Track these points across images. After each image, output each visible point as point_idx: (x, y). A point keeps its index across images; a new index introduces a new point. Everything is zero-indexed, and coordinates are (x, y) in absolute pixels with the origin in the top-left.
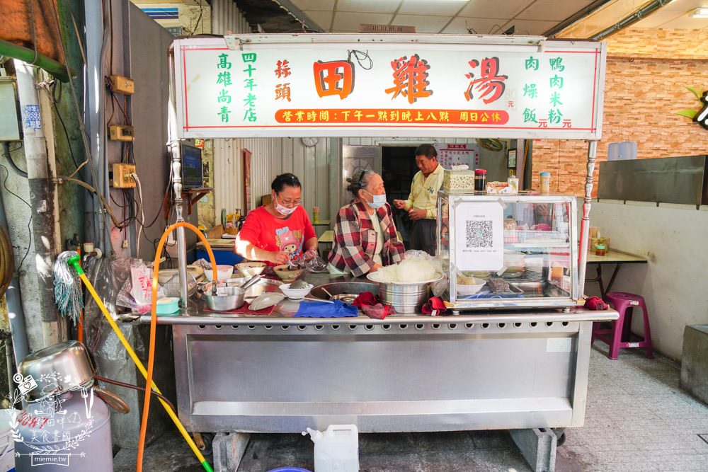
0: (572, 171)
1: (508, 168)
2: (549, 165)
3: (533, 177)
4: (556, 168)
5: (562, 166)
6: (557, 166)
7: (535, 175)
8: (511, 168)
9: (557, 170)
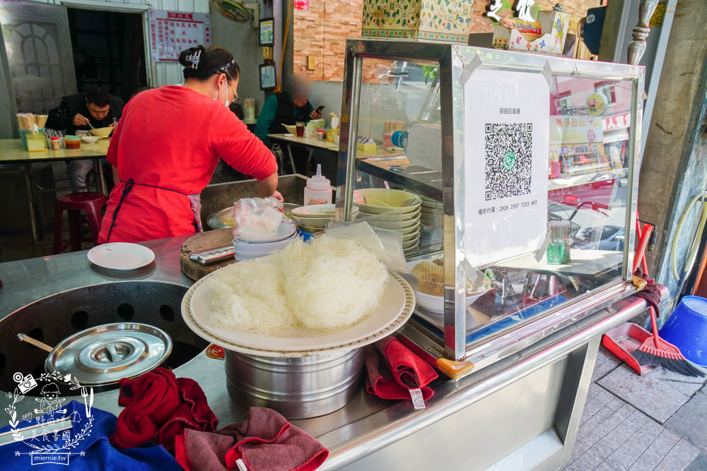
0: (338, 52)
1: (261, 45)
2: (313, 43)
3: (295, 57)
4: (321, 47)
5: (328, 44)
6: (322, 44)
7: (297, 55)
8: (266, 45)
9: (322, 50)
